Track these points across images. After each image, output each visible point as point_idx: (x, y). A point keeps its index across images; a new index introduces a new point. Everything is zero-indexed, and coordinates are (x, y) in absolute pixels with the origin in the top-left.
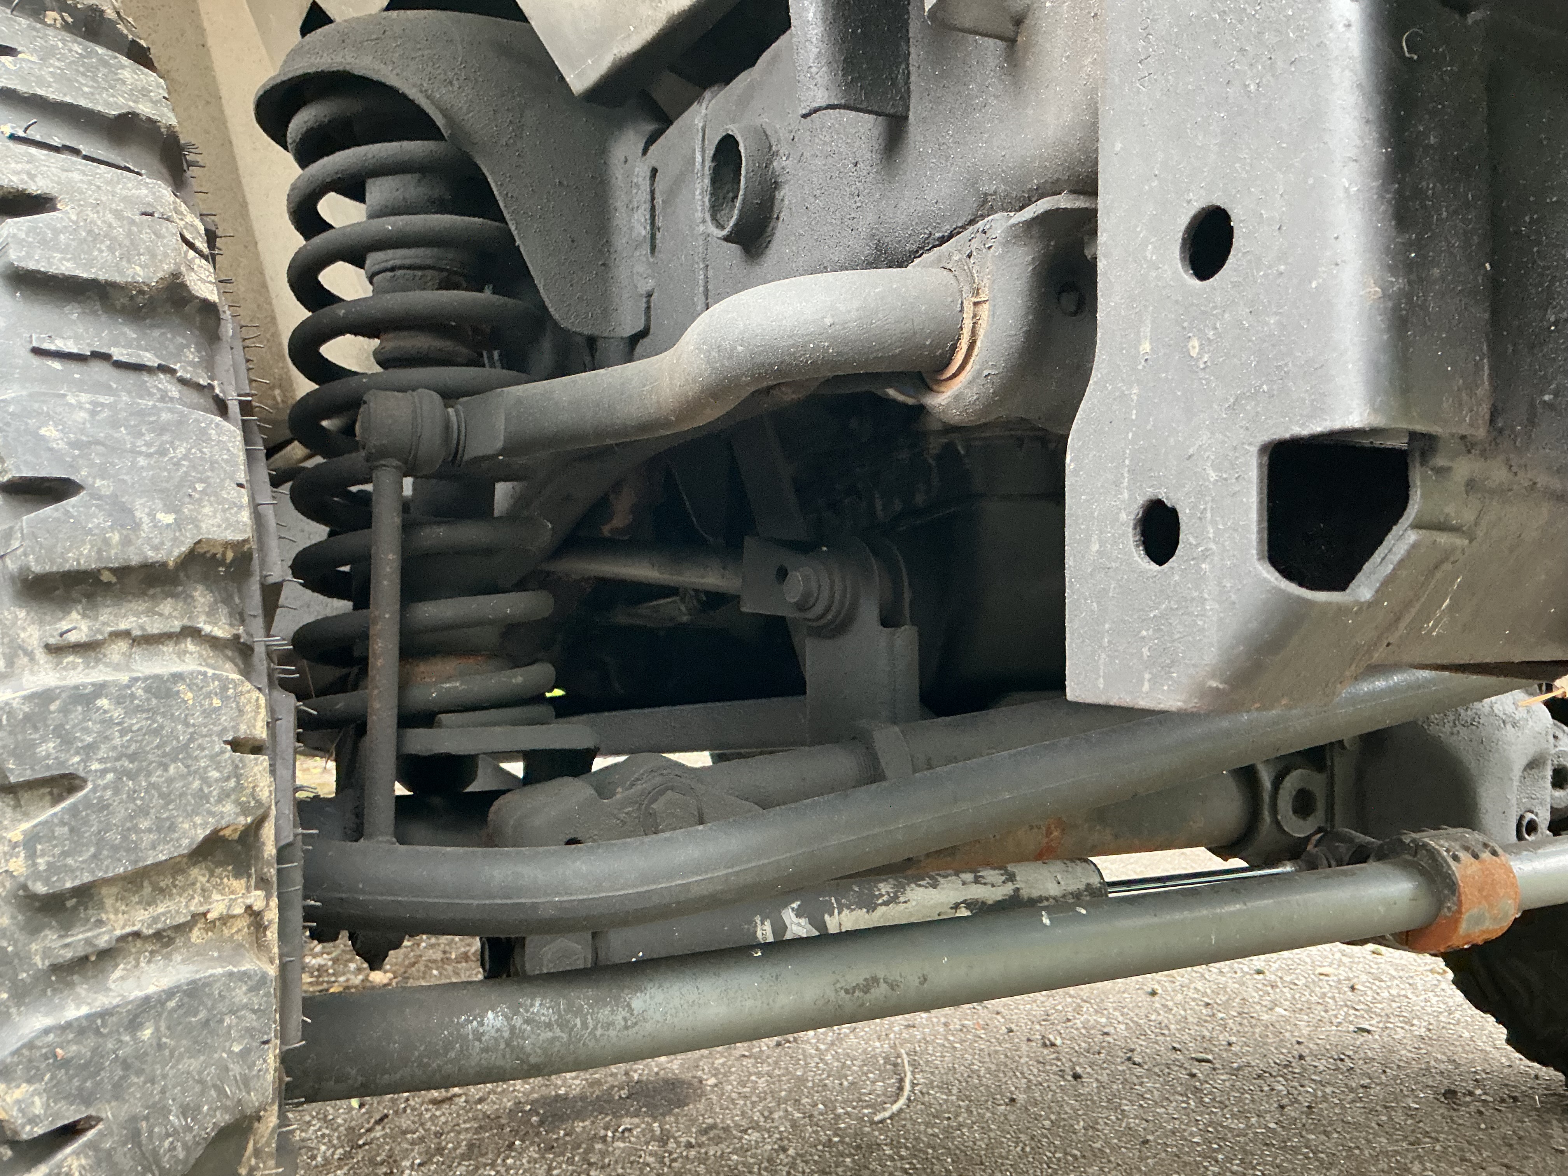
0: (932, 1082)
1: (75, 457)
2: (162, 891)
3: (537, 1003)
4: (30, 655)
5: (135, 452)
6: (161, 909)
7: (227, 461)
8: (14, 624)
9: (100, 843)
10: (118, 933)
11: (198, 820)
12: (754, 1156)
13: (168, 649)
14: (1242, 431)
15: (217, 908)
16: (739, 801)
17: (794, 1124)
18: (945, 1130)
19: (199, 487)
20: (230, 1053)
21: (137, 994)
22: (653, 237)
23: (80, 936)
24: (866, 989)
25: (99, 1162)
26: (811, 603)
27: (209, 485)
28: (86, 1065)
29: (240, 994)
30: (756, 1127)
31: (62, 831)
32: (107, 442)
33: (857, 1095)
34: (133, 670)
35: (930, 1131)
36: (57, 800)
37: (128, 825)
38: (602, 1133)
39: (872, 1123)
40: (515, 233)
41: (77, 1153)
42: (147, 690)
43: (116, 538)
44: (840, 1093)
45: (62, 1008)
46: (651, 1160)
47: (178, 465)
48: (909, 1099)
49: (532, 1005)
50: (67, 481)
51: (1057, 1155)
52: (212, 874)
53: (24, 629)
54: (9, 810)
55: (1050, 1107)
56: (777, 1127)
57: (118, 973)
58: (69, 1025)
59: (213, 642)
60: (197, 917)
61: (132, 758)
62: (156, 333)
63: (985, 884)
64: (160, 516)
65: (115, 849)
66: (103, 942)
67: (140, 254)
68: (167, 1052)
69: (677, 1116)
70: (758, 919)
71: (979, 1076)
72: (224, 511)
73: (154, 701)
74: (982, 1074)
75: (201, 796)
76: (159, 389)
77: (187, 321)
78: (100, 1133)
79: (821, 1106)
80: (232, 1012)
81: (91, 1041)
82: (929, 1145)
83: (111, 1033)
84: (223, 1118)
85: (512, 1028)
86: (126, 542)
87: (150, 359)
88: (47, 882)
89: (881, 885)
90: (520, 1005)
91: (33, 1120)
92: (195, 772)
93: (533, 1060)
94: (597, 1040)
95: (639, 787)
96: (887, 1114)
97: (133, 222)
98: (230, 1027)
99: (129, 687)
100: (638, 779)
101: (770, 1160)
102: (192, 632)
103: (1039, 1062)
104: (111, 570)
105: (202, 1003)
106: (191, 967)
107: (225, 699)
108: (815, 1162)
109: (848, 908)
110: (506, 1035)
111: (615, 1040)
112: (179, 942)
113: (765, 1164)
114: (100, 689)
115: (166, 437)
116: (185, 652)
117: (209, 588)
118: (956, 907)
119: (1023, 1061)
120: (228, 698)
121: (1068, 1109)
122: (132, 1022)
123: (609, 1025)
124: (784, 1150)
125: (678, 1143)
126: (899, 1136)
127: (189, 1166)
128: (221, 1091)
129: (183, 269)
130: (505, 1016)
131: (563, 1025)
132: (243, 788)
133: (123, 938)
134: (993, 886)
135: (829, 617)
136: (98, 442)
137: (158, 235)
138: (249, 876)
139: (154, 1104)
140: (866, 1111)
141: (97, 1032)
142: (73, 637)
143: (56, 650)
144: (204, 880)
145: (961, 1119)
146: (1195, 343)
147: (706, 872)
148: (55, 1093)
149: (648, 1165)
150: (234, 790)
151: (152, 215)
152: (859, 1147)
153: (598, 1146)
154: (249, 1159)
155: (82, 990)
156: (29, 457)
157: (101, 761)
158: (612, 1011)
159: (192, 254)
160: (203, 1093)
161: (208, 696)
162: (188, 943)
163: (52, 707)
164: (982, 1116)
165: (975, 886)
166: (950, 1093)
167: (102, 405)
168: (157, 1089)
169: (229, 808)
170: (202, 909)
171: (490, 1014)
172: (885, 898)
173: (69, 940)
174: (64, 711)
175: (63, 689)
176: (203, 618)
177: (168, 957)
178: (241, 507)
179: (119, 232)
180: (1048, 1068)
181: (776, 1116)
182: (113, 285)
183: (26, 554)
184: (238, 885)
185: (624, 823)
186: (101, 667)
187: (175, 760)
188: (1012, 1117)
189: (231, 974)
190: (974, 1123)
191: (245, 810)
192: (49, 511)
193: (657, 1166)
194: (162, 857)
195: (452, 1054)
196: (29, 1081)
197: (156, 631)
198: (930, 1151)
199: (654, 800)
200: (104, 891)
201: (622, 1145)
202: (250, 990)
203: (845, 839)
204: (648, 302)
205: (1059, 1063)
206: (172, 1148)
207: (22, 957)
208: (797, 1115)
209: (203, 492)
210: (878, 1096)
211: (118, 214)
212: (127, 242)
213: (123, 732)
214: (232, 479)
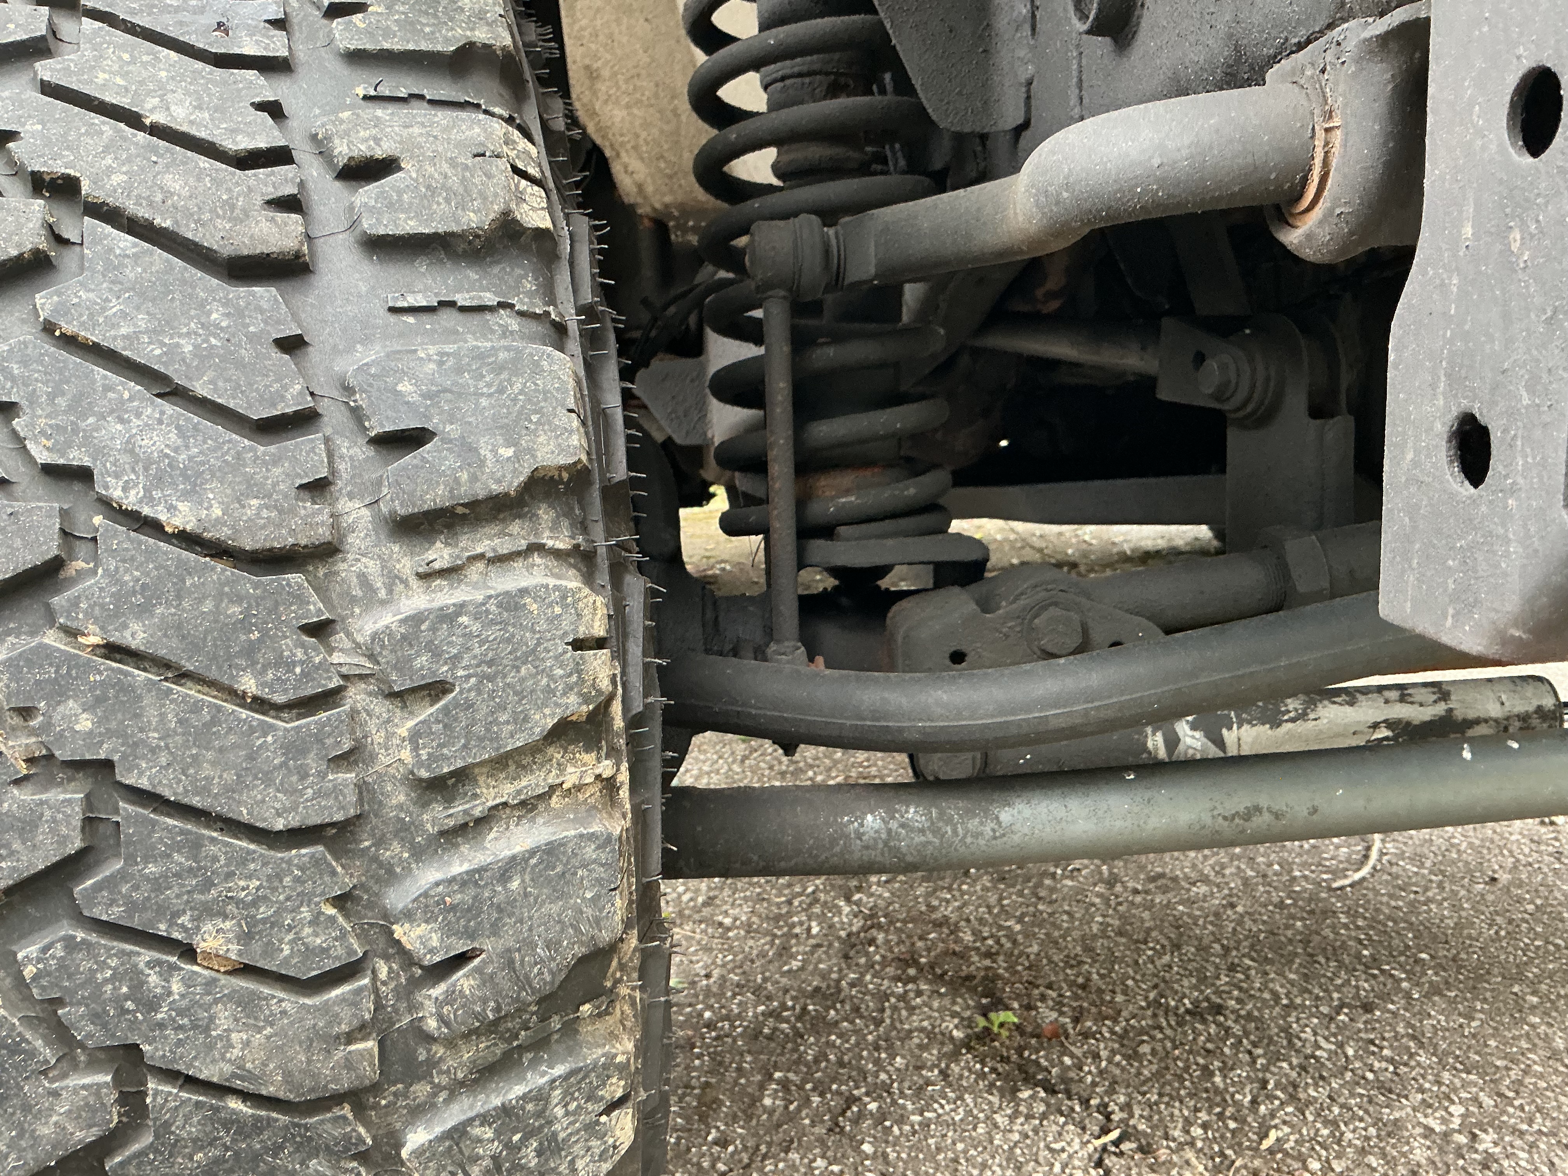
0: (1403, 852)
1: (427, 407)
2: (524, 767)
3: (912, 810)
4: (405, 582)
5: (479, 395)
6: (524, 783)
7: (558, 389)
8: (391, 557)
9: (468, 735)
10: (490, 804)
11: (547, 711)
12: (1201, 909)
13: (518, 564)
14: (1556, 352)
15: (571, 779)
16: (1128, 616)
17: (1246, 882)
18: (1412, 904)
19: (534, 418)
20: (584, 899)
21: (508, 853)
22: (1034, 16)
23: (460, 808)
24: (1247, 816)
25: (484, 983)
26: (1228, 394)
27: (543, 415)
28: (469, 910)
29: (590, 851)
30: (1205, 880)
31: (437, 728)
32: (454, 389)
33: (1316, 859)
34: (489, 588)
35: (1393, 903)
36: (435, 699)
37: (490, 719)
38: (1052, 869)
39: (1330, 889)
40: (890, 32)
41: (467, 976)
42: (500, 605)
43: (464, 476)
44: (1300, 855)
45: (449, 864)
46: (1097, 900)
47: (515, 400)
48: (1374, 868)
49: (907, 812)
50: (423, 429)
51: (1537, 943)
52: (565, 752)
53: (399, 561)
54: (398, 711)
55: (1537, 891)
56: (1227, 883)
57: (492, 835)
58: (452, 880)
59: (557, 554)
60: (552, 788)
61: (490, 663)
62: (496, 270)
63: (1412, 703)
64: (501, 451)
65: (481, 739)
66: (477, 812)
67: (472, 200)
68: (532, 899)
69: (1126, 862)
70: (1149, 730)
71: (1459, 851)
72: (557, 437)
73: (505, 614)
74: (1463, 848)
75: (550, 691)
76: (500, 325)
77: (525, 250)
78: (483, 961)
79: (1276, 867)
80: (584, 866)
81: (472, 891)
82: (1389, 918)
83: (487, 884)
84: (580, 950)
85: (889, 831)
86: (474, 478)
87: (490, 298)
88: (428, 768)
89: (1289, 701)
90: (897, 811)
91: (431, 951)
92: (543, 671)
93: (909, 858)
94: (967, 847)
95: (1022, 602)
96: (1347, 882)
97: (466, 167)
98: (582, 878)
99: (484, 604)
100: (1022, 594)
101: (1217, 915)
102: (537, 548)
103: (1532, 841)
104: (462, 505)
105: (558, 859)
106: (551, 829)
107: (565, 606)
108: (1264, 922)
109: (1249, 722)
110: (884, 836)
111: (984, 848)
112: (541, 807)
113: (1211, 918)
114: (461, 608)
115: (504, 376)
116: (533, 565)
117: (551, 506)
118: (1375, 726)
119: (1513, 838)
120: (567, 605)
121: (1558, 895)
122: (503, 875)
123: (977, 835)
124: (1233, 906)
125: (1125, 888)
126: (1358, 905)
127: (556, 985)
128: (577, 930)
129: (513, 206)
130: (883, 819)
131: (936, 831)
132: (584, 681)
133: (495, 807)
134: (1421, 705)
135: (1249, 408)
136: (445, 391)
137: (489, 176)
138: (600, 749)
139: (524, 940)
140: (1325, 876)
141: (476, 883)
142: (437, 566)
143: (425, 577)
144: (559, 756)
145: (1430, 894)
146: (1516, 235)
147: (1065, 706)
148: (448, 930)
149: (1093, 905)
150: (576, 683)
151: (483, 155)
152: (1312, 912)
153: (1048, 882)
154: (614, 973)
155: (465, 849)
156: (389, 413)
157: (465, 668)
158: (982, 823)
159: (524, 183)
160: (562, 931)
161: (550, 605)
162: (548, 808)
163: (423, 628)
164: (1454, 893)
165: (1399, 705)
166: (1422, 865)
167: (448, 354)
168: (526, 927)
169: (573, 699)
170: (558, 781)
171: (869, 817)
172: (1292, 715)
173: (451, 811)
174: (433, 629)
175: (430, 611)
176: (547, 533)
177: (533, 820)
178: (571, 432)
179: (454, 181)
180: (1543, 848)
181: (1227, 872)
182: (452, 234)
183: (392, 500)
184: (589, 758)
185: (1007, 636)
186: (463, 587)
187: (525, 663)
188: (1490, 897)
189: (581, 836)
190: (1445, 899)
191: (586, 700)
192: (410, 459)
193: (1103, 907)
194: (519, 744)
195: (837, 849)
196: (427, 922)
197: (505, 552)
198: (1390, 924)
199: (1036, 616)
200: (477, 771)
201: (1069, 883)
202: (598, 848)
203: (1216, 677)
204: (1028, 91)
205: (1557, 844)
206: (540, 973)
207: (419, 827)
208: (1250, 873)
209: (539, 423)
210: (1341, 862)
211: (453, 163)
212: (461, 190)
213: (482, 643)
214: (563, 406)
